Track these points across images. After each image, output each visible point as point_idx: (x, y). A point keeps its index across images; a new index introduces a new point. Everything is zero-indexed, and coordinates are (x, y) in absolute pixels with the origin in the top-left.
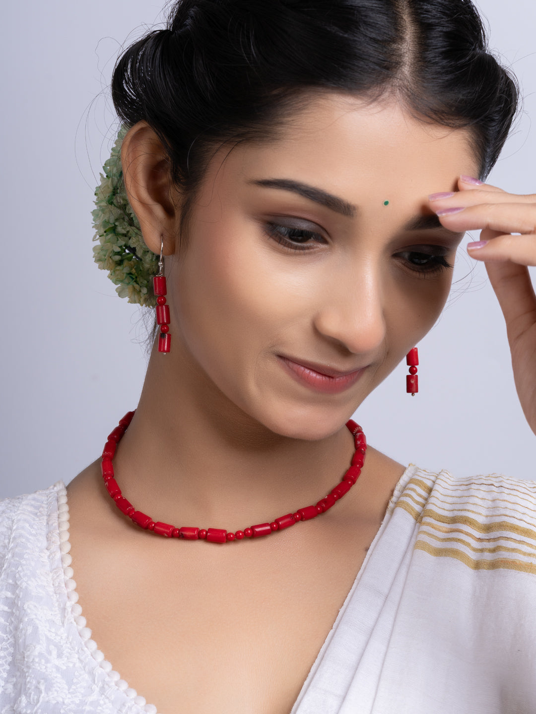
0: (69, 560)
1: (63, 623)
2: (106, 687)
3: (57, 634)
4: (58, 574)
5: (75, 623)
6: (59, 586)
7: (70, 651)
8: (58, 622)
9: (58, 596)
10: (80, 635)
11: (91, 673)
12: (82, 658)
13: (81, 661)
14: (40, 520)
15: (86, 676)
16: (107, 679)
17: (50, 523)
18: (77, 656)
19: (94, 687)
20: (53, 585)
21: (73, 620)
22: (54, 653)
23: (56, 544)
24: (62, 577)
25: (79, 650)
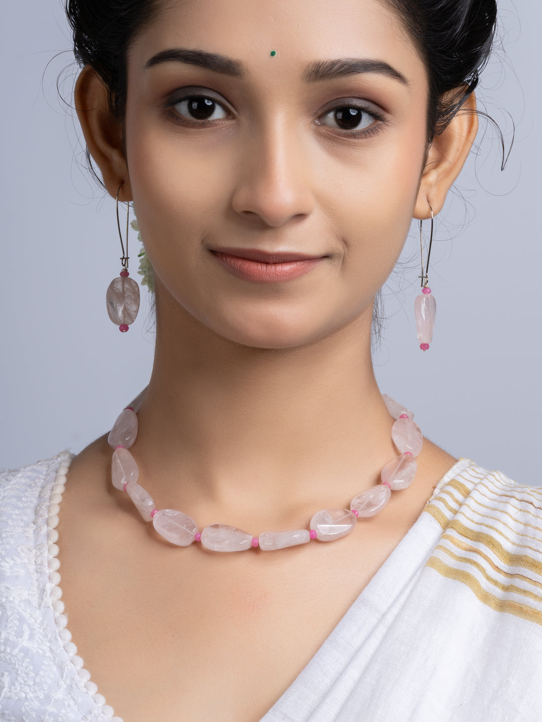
0: (55, 536)
1: (40, 606)
2: (74, 686)
3: (31, 616)
4: (42, 551)
5: (52, 608)
6: (41, 564)
7: (42, 637)
8: (35, 603)
9: (39, 575)
10: (56, 623)
11: (61, 668)
12: (54, 648)
13: (51, 650)
14: (32, 491)
15: (55, 669)
16: (77, 677)
17: (42, 495)
18: (48, 644)
19: (62, 682)
20: (35, 562)
21: (50, 604)
22: (26, 634)
23: (43, 518)
24: (46, 554)
25: (51, 638)
